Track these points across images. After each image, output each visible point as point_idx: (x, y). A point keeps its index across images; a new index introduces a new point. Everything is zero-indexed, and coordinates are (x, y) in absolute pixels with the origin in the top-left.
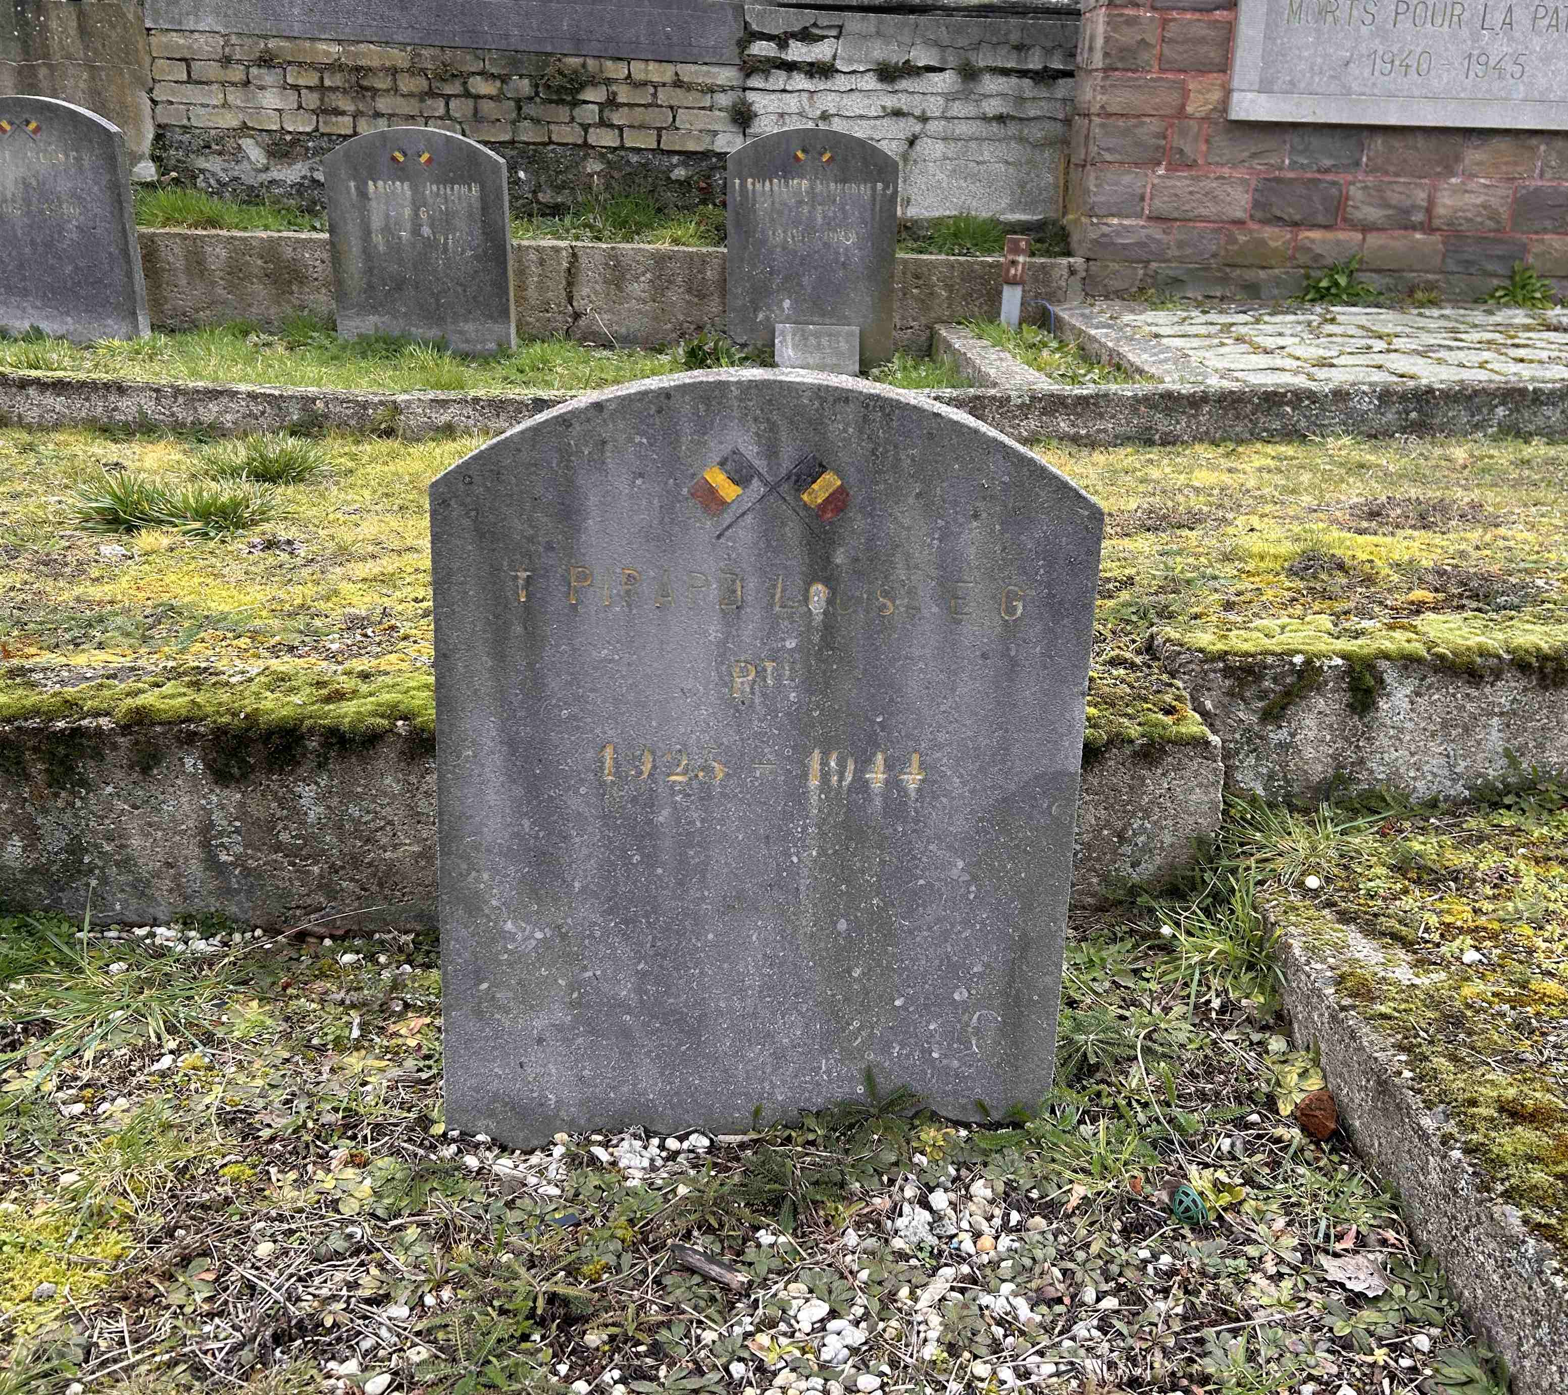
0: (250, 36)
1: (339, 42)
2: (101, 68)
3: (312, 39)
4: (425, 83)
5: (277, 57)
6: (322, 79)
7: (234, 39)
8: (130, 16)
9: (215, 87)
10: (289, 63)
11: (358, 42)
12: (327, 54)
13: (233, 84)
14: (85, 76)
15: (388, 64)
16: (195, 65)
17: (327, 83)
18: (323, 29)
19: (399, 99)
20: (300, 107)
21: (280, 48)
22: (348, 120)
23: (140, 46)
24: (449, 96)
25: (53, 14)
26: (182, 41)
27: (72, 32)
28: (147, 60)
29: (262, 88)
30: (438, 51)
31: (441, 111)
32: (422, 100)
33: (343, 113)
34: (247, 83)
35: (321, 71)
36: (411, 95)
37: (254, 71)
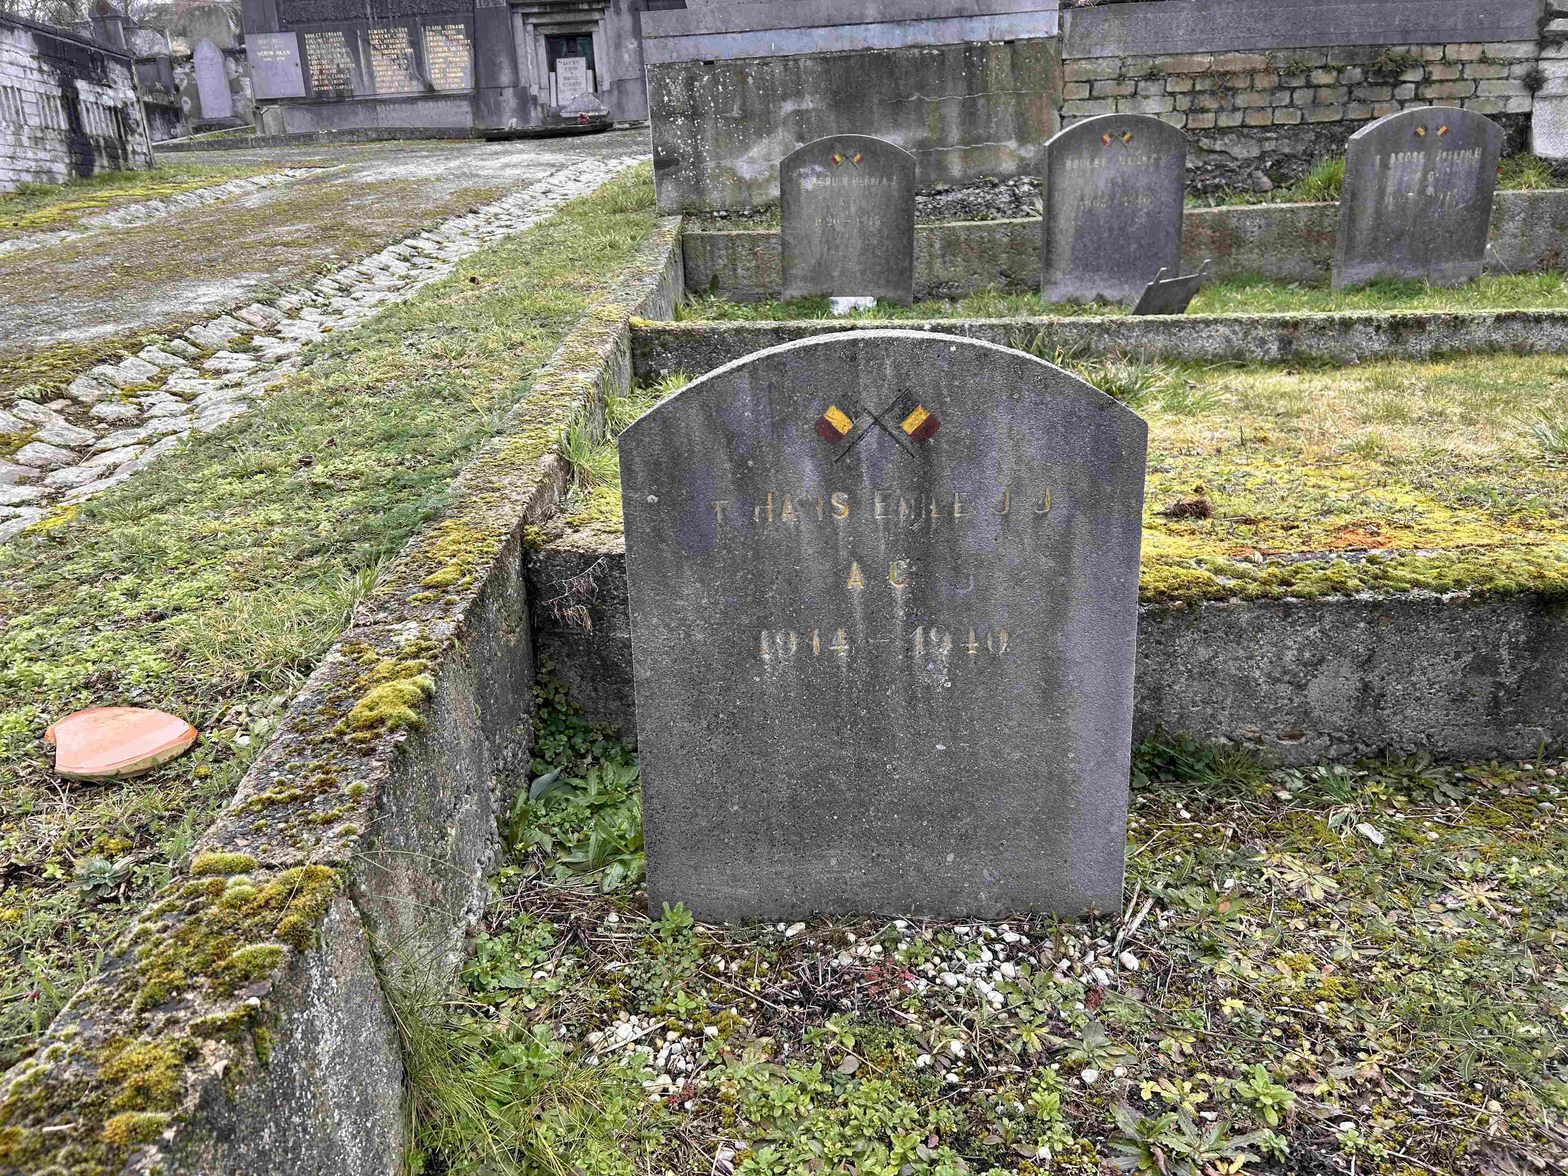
0: (1141, 57)
1: (1212, 53)
2: (1026, 95)
3: (1192, 54)
4: (1276, 79)
5: (1161, 71)
6: (1194, 85)
7: (1129, 61)
8: (1052, 51)
9: (1110, 100)
10: (1170, 75)
11: (1226, 52)
12: (1200, 64)
13: (1124, 97)
14: (1013, 102)
15: (1248, 67)
16: (1097, 85)
17: (1198, 87)
18: (1202, 44)
19: (1255, 96)
20: (1174, 109)
21: (1164, 64)
22: (1211, 116)
23: (1057, 74)
24: (1295, 88)
25: (993, 57)
26: (1089, 67)
27: (1007, 69)
28: (1061, 84)
29: (1146, 97)
30: (1290, 53)
31: (1287, 101)
32: (1273, 94)
33: (1207, 111)
34: (1136, 93)
35: (1194, 79)
36: (1264, 90)
37: (1142, 84)
